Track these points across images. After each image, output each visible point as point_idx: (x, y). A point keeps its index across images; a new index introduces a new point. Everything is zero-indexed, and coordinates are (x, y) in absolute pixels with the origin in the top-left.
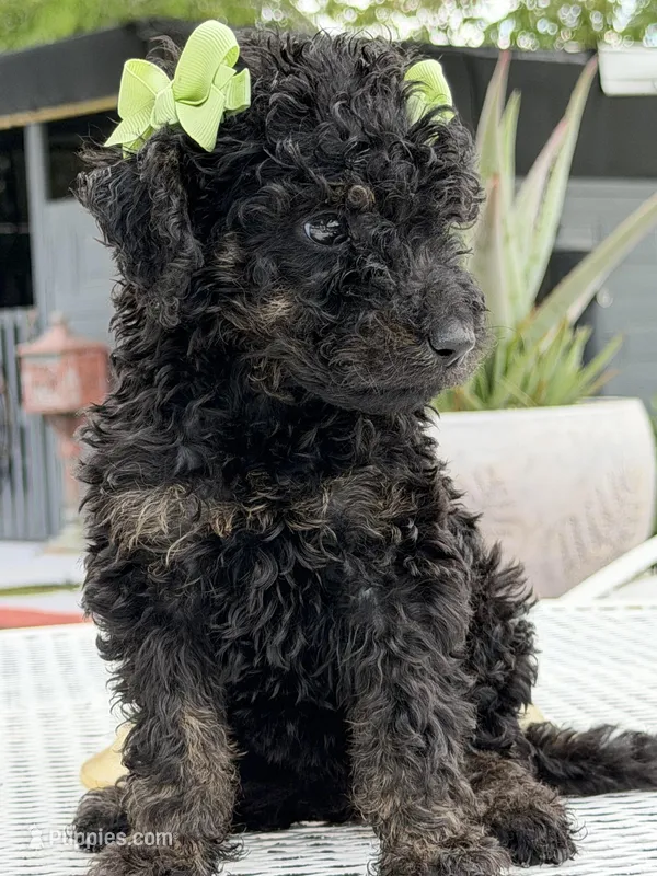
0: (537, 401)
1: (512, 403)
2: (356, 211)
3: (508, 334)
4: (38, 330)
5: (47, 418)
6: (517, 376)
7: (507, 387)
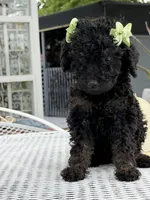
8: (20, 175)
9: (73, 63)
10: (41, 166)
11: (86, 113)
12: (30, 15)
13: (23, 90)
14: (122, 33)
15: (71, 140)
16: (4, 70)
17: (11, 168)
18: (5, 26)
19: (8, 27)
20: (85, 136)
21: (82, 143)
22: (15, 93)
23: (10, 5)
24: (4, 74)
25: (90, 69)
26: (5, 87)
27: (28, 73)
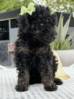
0: (65, 49)
1: (62, 50)
2: (47, 23)
3: (62, 42)
4: (10, 42)
5: (10, 52)
6: (63, 46)
7: (62, 48)
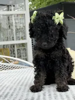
8: (10, 89)
9: (35, 33)
10: (22, 85)
11: (42, 58)
12: (25, 10)
13: (23, 48)
14: (59, 18)
15: (35, 71)
16: (13, 38)
17: (7, 86)
18: (13, 16)
19: (14, 17)
20: (42, 69)
21: (40, 73)
22: (19, 49)
23: (15, 5)
24: (13, 40)
25: (43, 36)
26: (14, 46)
27: (25, 39)
